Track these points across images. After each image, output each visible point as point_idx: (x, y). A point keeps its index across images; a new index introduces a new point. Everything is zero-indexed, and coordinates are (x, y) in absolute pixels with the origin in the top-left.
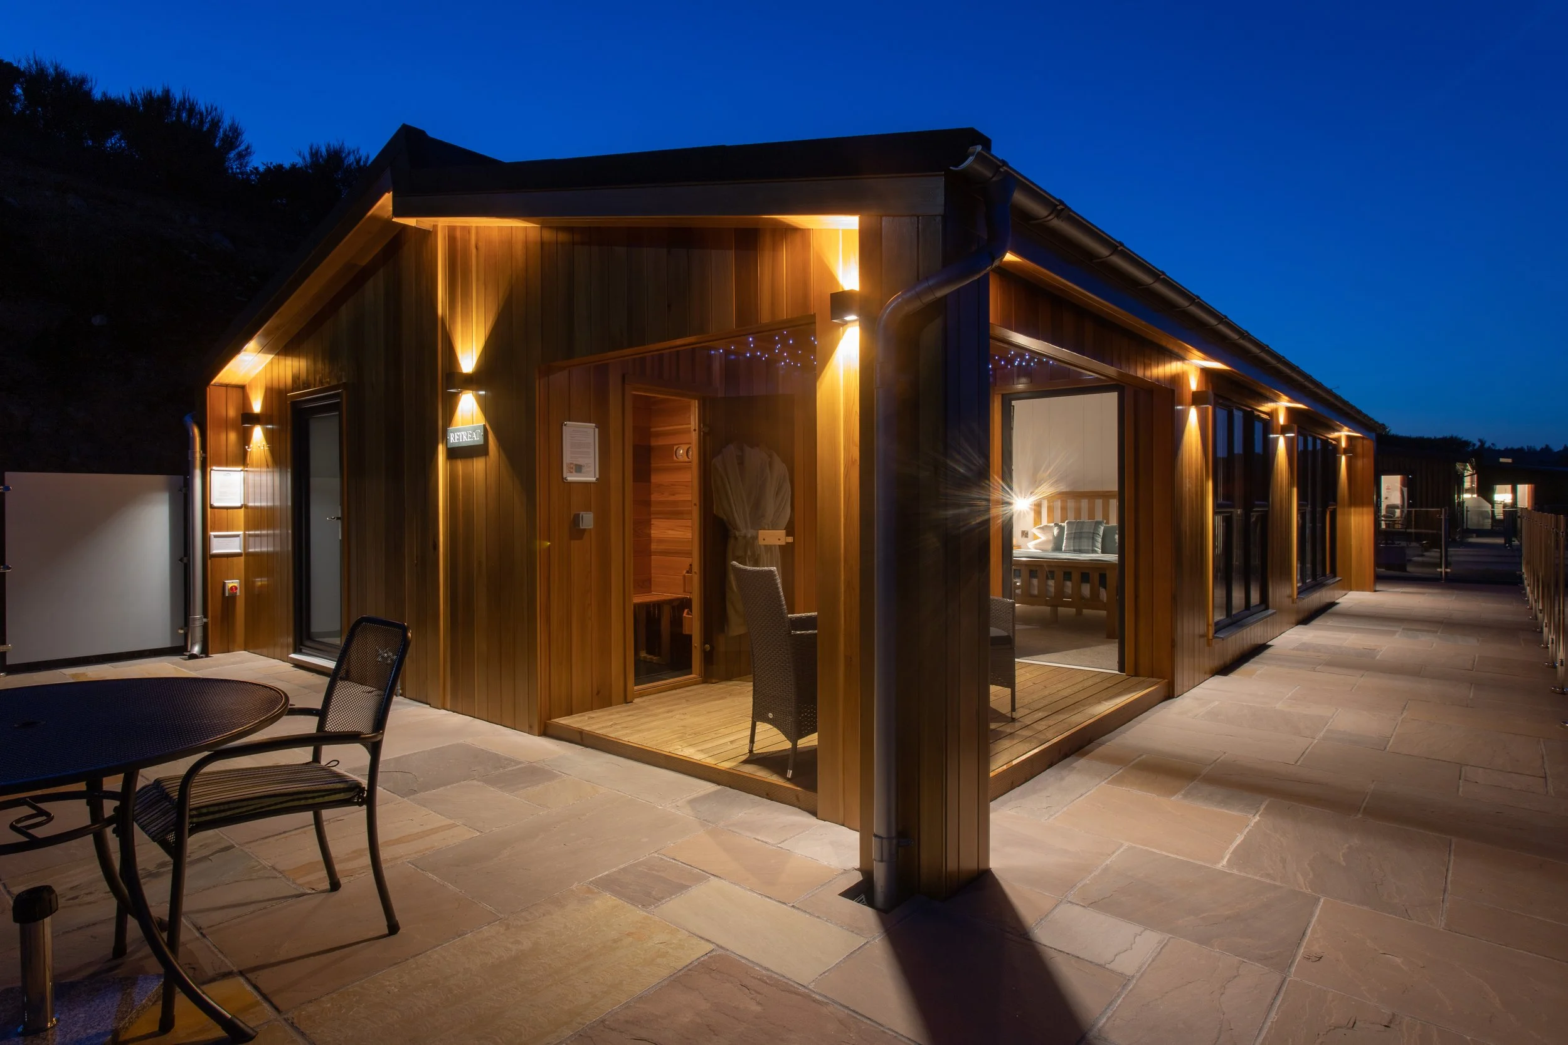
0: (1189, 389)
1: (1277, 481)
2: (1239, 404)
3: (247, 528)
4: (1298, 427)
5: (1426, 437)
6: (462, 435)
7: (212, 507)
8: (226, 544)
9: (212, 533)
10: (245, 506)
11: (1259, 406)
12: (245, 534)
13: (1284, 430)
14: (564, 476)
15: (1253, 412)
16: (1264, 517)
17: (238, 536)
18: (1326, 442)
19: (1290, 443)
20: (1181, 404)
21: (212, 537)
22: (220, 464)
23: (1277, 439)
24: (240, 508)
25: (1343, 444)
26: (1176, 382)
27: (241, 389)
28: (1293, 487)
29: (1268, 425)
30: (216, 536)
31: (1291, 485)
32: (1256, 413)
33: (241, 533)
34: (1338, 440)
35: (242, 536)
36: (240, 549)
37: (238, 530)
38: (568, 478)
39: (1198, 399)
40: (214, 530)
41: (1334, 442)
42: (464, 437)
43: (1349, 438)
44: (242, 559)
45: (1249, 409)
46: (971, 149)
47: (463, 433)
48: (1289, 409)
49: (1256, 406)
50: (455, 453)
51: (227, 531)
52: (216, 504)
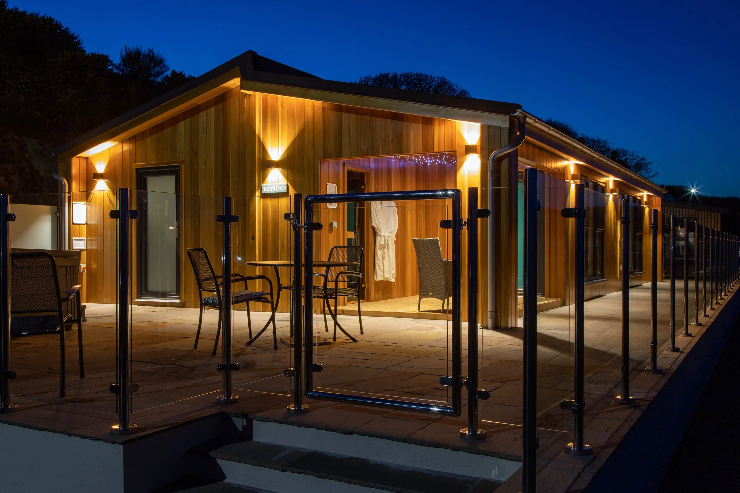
0: (571, 173)
1: (609, 217)
2: (591, 179)
3: (87, 236)
4: (619, 190)
5: (717, 196)
6: (272, 188)
7: (73, 224)
8: (79, 244)
9: (74, 238)
10: (87, 224)
11: (599, 180)
12: (87, 239)
13: (612, 191)
14: (328, 206)
15: (597, 182)
16: (602, 235)
17: (84, 240)
18: (635, 199)
19: (615, 197)
20: (567, 179)
21: (73, 240)
22: (76, 200)
23: (609, 196)
24: (84, 224)
25: (645, 199)
26: (565, 169)
27: (85, 159)
28: (618, 220)
29: (604, 190)
30: (75, 240)
31: (616, 219)
32: (599, 183)
33: (85, 238)
34: (642, 197)
35: (85, 240)
36: (85, 247)
37: (84, 237)
38: (329, 207)
39: (574, 177)
40: (74, 236)
41: (639, 198)
42: (273, 189)
43: (649, 196)
44: (85, 252)
45: (595, 181)
46: (518, 110)
47: (272, 187)
48: (615, 181)
49: (598, 179)
50: (265, 196)
51: (79, 237)
52: (75, 222)
